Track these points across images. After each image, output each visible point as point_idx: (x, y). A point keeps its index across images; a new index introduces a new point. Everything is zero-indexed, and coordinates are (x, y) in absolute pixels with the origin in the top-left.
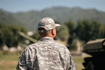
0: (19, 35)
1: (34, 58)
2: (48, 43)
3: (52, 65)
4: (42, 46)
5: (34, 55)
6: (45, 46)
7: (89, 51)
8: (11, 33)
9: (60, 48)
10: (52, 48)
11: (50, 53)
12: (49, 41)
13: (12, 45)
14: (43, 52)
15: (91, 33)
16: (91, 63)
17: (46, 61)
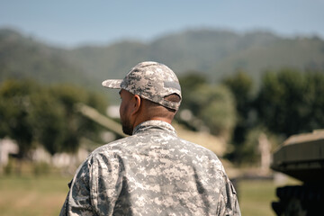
0: (80, 114)
1: (117, 187)
2: (159, 140)
3: (171, 207)
4: (140, 148)
5: (115, 177)
6: (151, 150)
7: (291, 167)
8: (59, 110)
9: (197, 157)
10: (172, 156)
11: (167, 171)
12: (161, 134)
13: (60, 147)
14: (144, 168)
15: (303, 111)
16: (298, 204)
17: (152, 194)
